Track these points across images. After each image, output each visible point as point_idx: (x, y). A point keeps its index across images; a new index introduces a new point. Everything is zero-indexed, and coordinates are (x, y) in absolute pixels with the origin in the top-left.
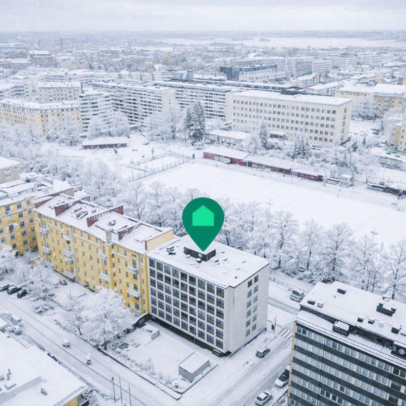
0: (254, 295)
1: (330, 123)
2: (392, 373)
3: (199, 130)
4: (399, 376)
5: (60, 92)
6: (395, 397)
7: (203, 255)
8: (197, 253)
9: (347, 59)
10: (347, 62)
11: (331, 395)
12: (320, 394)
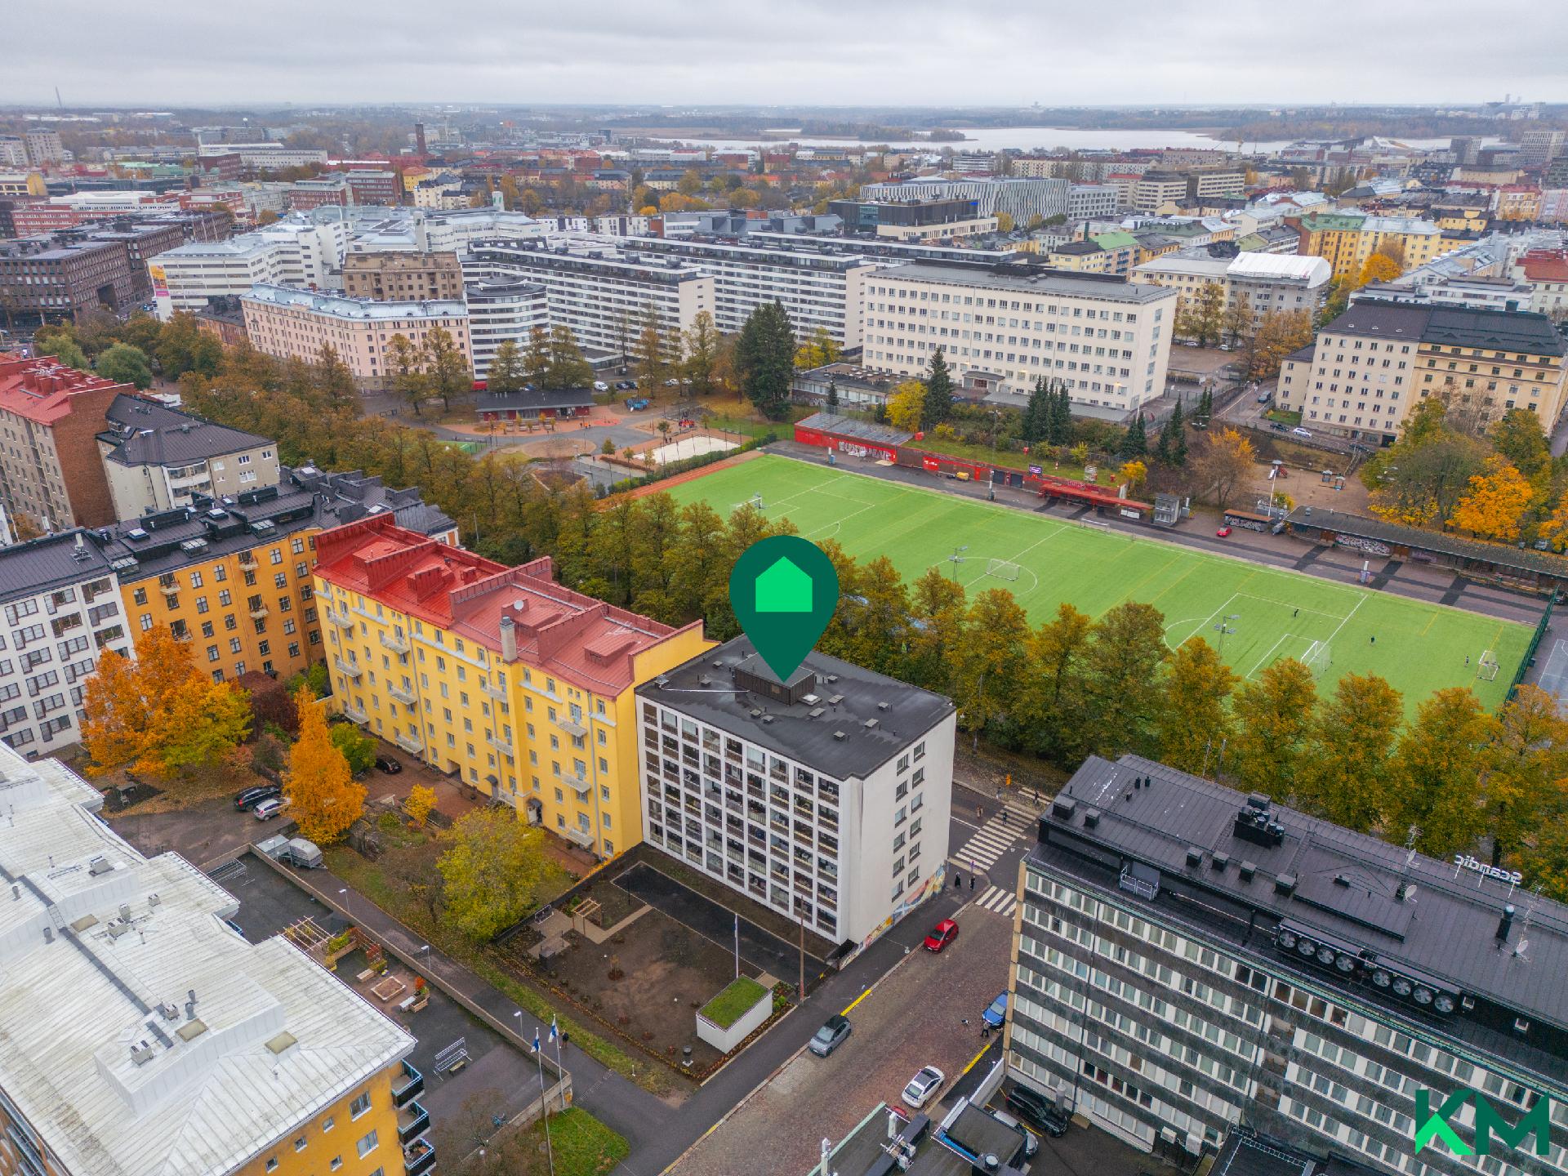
0: (912, 794)
1: (1121, 345)
2: (1272, 996)
3: (777, 371)
4: (1290, 1004)
5: (406, 283)
6: (1280, 1060)
7: (782, 688)
8: (769, 684)
9: (1161, 185)
10: (1160, 194)
11: (1110, 1077)
12: (1081, 1072)
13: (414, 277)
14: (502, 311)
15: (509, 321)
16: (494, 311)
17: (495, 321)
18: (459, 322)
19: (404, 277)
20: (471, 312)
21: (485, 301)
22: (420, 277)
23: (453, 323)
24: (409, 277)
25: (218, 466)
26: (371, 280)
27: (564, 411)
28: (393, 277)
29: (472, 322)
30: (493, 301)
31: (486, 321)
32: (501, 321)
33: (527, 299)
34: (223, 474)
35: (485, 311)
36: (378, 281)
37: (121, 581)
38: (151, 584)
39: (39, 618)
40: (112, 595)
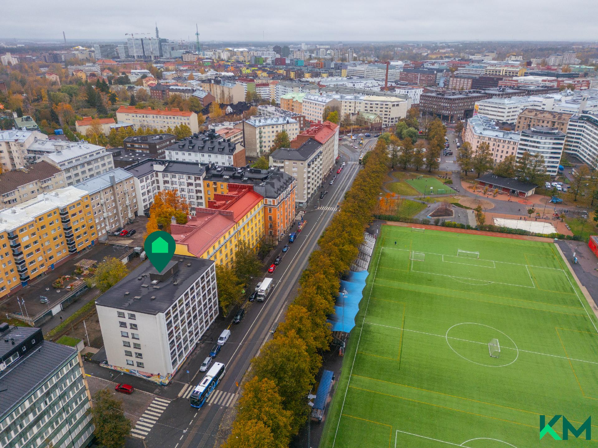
13: (545, 122)
14: (535, 142)
15: (537, 147)
16: (531, 141)
17: (530, 146)
18: (515, 143)
19: (541, 121)
20: (522, 140)
21: (528, 136)
22: (548, 122)
23: (512, 143)
24: (543, 122)
25: (287, 163)
26: (528, 120)
27: (514, 192)
28: (536, 121)
29: (521, 144)
30: (532, 137)
31: (526, 145)
32: (533, 147)
33: (551, 139)
34: (288, 165)
35: (527, 141)
36: (531, 121)
37: (205, 179)
38: (211, 183)
39: (184, 180)
40: (201, 182)
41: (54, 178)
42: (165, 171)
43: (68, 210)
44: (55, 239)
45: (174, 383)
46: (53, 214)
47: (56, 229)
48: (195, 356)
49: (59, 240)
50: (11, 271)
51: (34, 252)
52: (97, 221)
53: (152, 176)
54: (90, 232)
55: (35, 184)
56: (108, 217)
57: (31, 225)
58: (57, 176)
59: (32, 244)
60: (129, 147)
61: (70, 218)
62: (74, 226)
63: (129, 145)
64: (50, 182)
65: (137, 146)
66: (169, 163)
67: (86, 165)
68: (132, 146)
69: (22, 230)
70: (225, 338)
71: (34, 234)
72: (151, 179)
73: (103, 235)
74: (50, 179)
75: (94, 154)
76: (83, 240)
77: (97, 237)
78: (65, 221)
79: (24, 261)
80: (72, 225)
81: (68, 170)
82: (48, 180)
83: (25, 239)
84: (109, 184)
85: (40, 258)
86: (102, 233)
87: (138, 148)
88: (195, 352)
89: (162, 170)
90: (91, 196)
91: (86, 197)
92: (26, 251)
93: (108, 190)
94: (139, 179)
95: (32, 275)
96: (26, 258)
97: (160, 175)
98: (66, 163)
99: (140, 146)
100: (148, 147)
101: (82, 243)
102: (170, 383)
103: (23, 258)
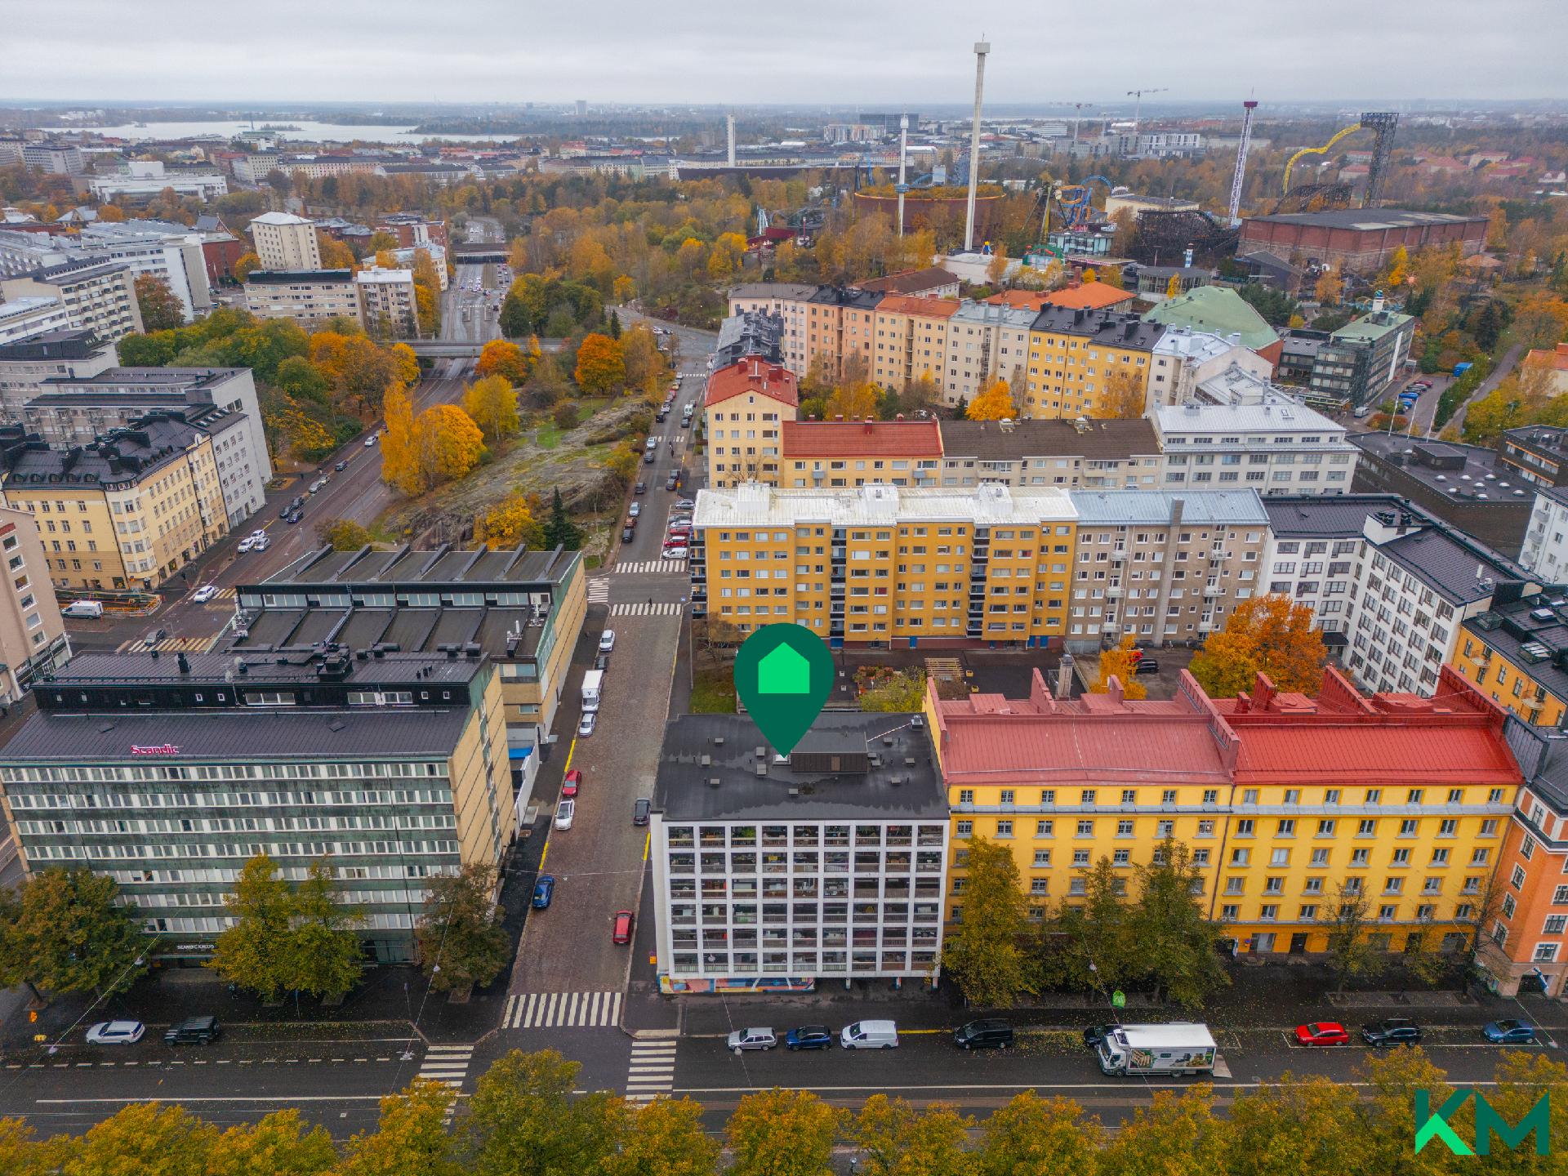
37: (1469, 623)
38: (1478, 644)
39: (1413, 599)
40: (1450, 626)
41: (1131, 464)
42: (1387, 548)
43: (992, 536)
44: (940, 586)
45: (676, 1005)
46: (955, 531)
47: (952, 566)
48: (780, 1004)
49: (950, 594)
50: (818, 604)
51: (872, 590)
52: (1081, 595)
53: (1349, 549)
54: (1046, 612)
55: (1072, 463)
56: (1121, 600)
57: (883, 532)
58: (1141, 462)
59: (872, 573)
60: (1509, 456)
61: (990, 555)
62: (994, 578)
63: (1511, 449)
64: (1112, 470)
65: (1529, 457)
66: (1425, 529)
67: (1245, 459)
68: (1519, 453)
69: (861, 536)
70: (864, 1036)
71: (885, 554)
72: (1335, 555)
73: (1084, 635)
74: (1116, 465)
75: (1270, 439)
76: (1009, 621)
77: (1062, 633)
78: (979, 559)
79: (843, 598)
80: (988, 573)
81: (1182, 458)
82: (1110, 465)
83: (859, 556)
84: (1165, 516)
85: (882, 610)
86: (1085, 629)
87: (1531, 467)
88: (795, 998)
89: (1378, 543)
90: (1083, 530)
91: (1067, 525)
92: (853, 581)
93: (1151, 534)
94: (1276, 537)
95: (851, 635)
96: (848, 594)
97: (1371, 552)
98: (1190, 440)
99: (1536, 463)
100: (1555, 471)
101: (1002, 626)
102: (671, 997)
103: (843, 590)
